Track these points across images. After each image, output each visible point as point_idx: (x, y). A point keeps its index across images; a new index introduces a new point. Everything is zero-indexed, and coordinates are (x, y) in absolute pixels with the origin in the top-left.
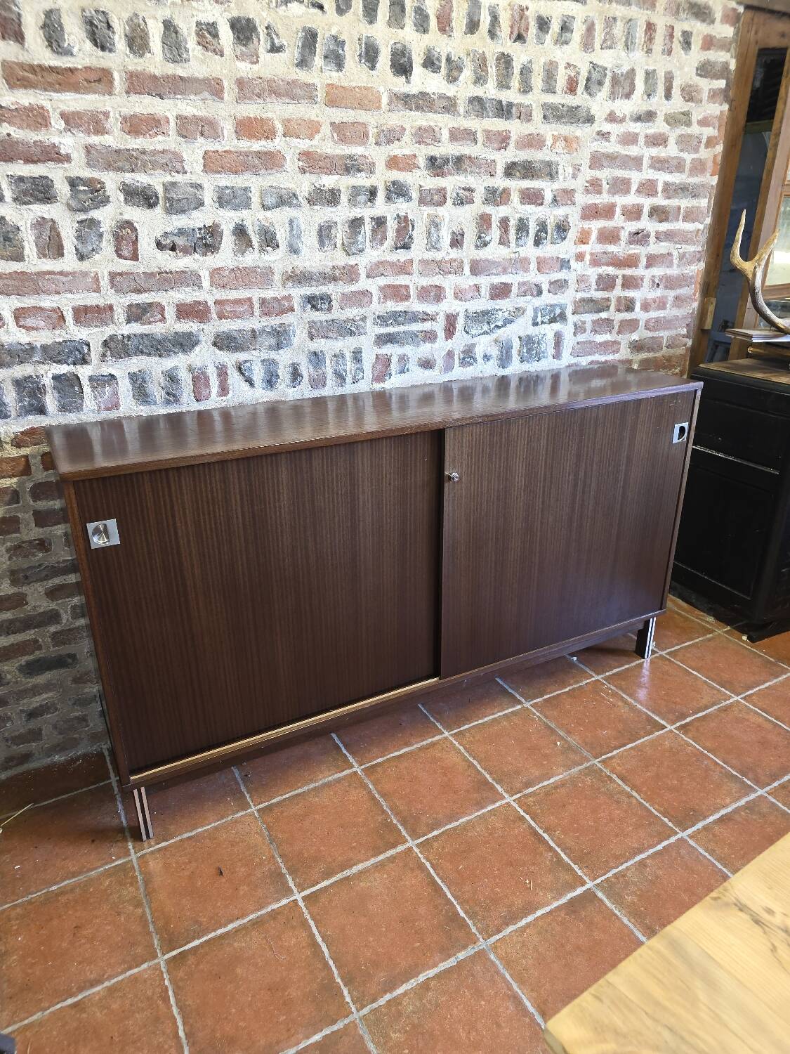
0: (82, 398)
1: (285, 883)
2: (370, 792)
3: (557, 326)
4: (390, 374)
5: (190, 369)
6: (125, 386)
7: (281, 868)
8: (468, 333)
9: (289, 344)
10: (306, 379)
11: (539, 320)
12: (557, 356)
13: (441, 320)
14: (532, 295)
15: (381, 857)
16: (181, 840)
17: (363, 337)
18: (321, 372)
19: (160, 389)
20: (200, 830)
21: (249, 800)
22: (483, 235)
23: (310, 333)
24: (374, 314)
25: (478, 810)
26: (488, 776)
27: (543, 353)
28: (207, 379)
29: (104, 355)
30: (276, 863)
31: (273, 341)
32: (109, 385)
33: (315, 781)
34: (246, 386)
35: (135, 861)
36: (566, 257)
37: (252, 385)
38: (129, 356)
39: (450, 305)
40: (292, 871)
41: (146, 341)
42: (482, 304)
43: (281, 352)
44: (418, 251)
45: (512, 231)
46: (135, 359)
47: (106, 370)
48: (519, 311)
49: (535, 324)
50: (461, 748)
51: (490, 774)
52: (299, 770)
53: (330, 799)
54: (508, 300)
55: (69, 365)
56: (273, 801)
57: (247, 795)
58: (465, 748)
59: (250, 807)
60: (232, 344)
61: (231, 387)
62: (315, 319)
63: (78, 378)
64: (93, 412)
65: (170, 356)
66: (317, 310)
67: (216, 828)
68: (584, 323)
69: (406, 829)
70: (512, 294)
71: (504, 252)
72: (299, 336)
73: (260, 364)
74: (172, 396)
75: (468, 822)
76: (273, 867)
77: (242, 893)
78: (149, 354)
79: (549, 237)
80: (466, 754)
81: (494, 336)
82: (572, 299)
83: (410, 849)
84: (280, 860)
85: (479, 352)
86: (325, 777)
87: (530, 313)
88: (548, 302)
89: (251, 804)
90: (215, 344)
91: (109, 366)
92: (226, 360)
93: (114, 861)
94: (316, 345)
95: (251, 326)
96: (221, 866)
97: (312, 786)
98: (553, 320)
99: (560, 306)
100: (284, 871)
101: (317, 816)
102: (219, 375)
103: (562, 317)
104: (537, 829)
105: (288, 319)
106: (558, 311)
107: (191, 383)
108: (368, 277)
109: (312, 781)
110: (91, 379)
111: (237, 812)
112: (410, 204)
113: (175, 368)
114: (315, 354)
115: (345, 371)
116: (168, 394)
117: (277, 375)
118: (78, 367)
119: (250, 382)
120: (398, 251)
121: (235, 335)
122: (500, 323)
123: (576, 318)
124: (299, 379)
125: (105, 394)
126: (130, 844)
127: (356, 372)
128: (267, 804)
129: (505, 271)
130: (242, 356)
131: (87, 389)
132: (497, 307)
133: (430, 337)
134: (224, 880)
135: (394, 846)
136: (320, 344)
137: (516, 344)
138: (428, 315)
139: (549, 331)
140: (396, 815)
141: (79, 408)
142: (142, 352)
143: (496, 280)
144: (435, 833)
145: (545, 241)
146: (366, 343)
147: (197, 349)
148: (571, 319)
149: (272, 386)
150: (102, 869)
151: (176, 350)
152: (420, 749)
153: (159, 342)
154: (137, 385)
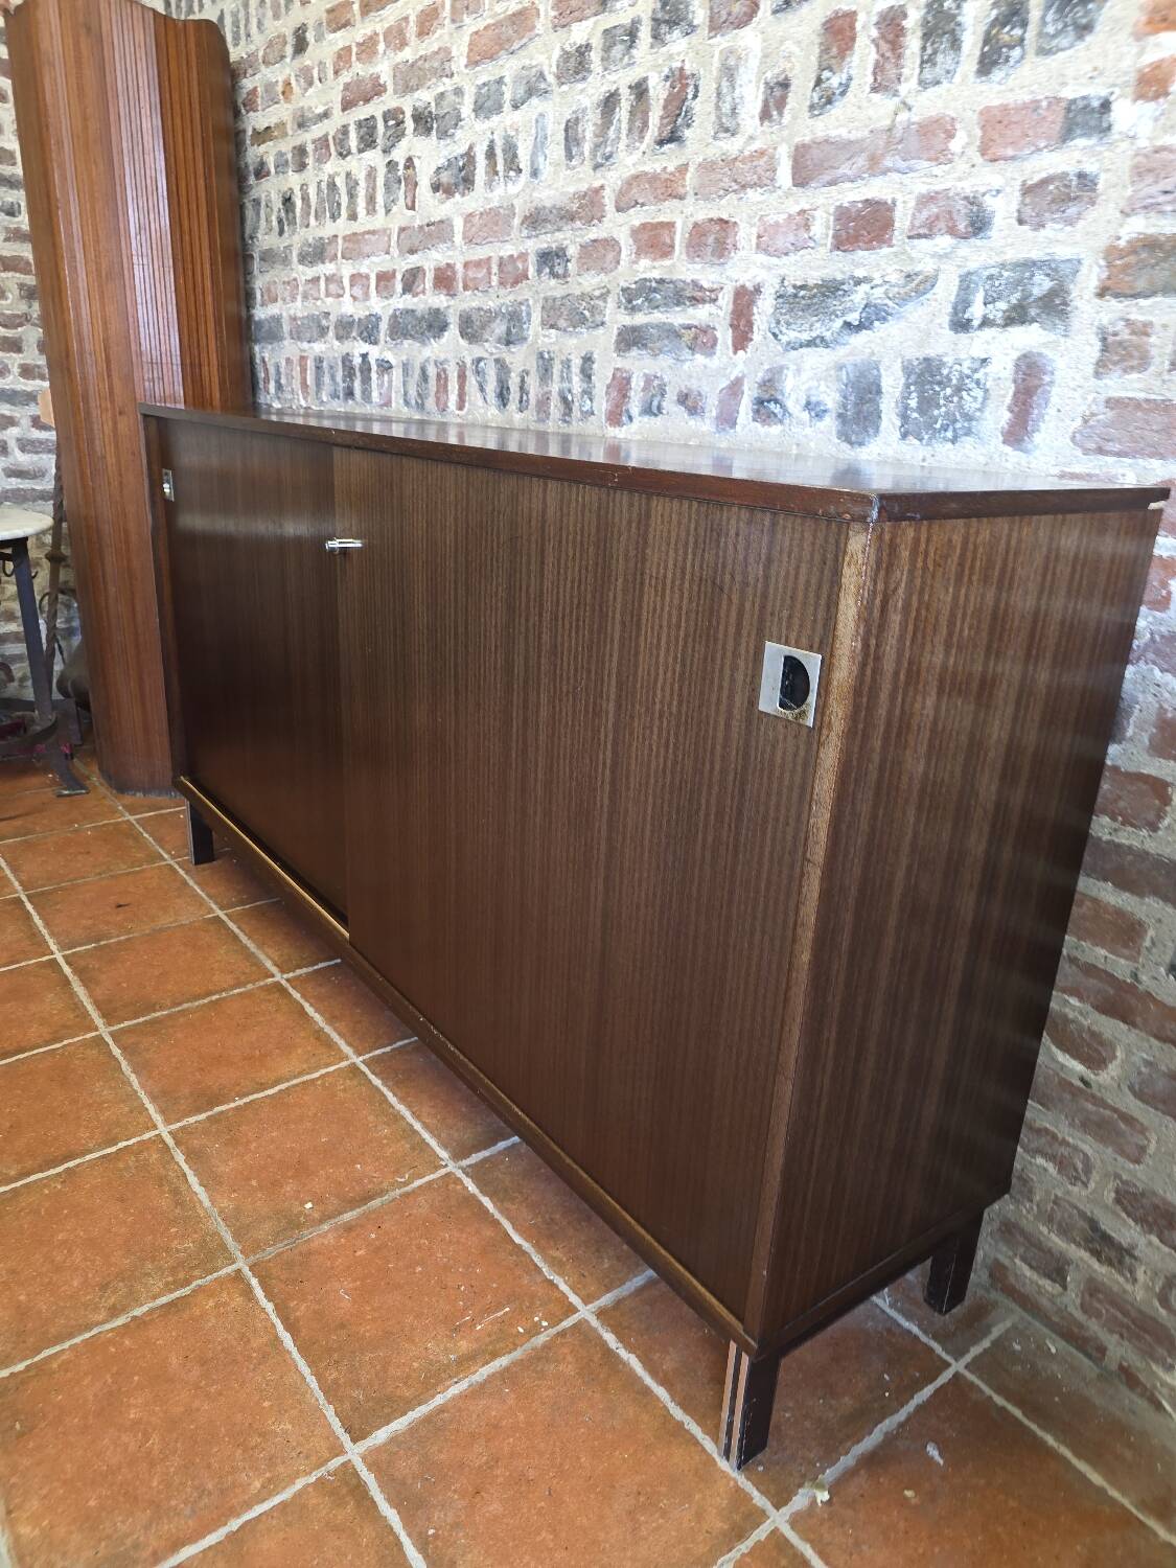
0: (371, 386)
3: (1028, 337)
4: (629, 413)
5: (437, 363)
6: (398, 378)
8: (776, 337)
10: (533, 400)
11: (976, 311)
12: (1018, 432)
13: (726, 300)
14: (952, 231)
17: (601, 330)
18: (546, 389)
19: (415, 386)
22: (826, 74)
23: (542, 318)
24: (619, 285)
27: (968, 418)
28: (446, 378)
29: (386, 335)
32: (388, 374)
34: (480, 398)
36: (1096, 92)
37: (485, 398)
39: (747, 266)
41: (411, 320)
42: (818, 264)
43: (512, 348)
44: (700, 140)
45: (913, 44)
46: (405, 344)
47: (387, 354)
48: (919, 285)
49: (961, 325)
54: (885, 250)
55: (369, 344)
60: (470, 331)
61: (467, 397)
62: (549, 295)
64: (378, 406)
65: (425, 341)
66: (553, 276)
68: (1144, 330)
70: (898, 236)
71: (881, 109)
72: (534, 324)
73: (492, 365)
74: (420, 398)
78: (413, 339)
79: (1031, 34)
82: (1103, 242)
85: (793, 391)
87: (945, 292)
88: (1011, 255)
90: (460, 330)
91: (389, 349)
92: (466, 355)
94: (546, 340)
95: (488, 303)
96: (130, 906)
98: (1017, 316)
99: (1049, 266)
102: (459, 377)
103: (1054, 306)
105: (523, 292)
106: (1041, 285)
107: (435, 382)
108: (619, 209)
110: (377, 363)
112: (694, 38)
113: (427, 360)
114: (541, 355)
115: (570, 391)
116: (418, 395)
117: (508, 388)
118: (372, 347)
119: (483, 390)
120: (667, 147)
121: (475, 315)
122: (853, 318)
123: (1112, 311)
124: (526, 398)
125: (384, 384)
127: (582, 397)
129: (875, 167)
130: (479, 351)
131: (374, 376)
132: (860, 273)
133: (702, 340)
136: (551, 339)
137: (892, 383)
138: (701, 288)
139: (1003, 348)
141: (369, 397)
142: (410, 335)
143: (852, 194)
145: (1016, 53)
146: (602, 341)
147: (446, 334)
148: (1090, 312)
149: (505, 405)
154: (404, 378)
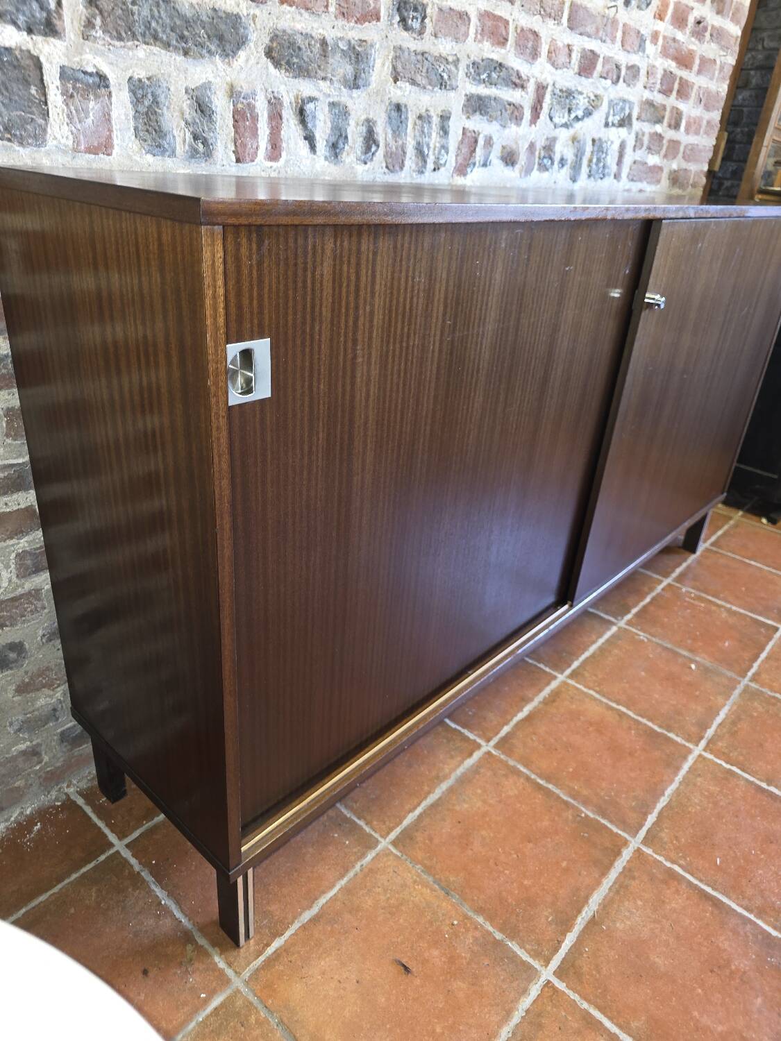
0: (46, 115)
1: (514, 958)
2: (528, 779)
3: (623, 133)
4: (474, 164)
5: (233, 93)
6: (121, 105)
7: (490, 934)
8: (551, 119)
9: (366, 85)
10: (380, 153)
11: (611, 119)
12: (618, 175)
13: (531, 90)
14: (612, 80)
15: (613, 874)
16: (304, 927)
17: (453, 94)
18: (400, 142)
19: (183, 124)
20: (323, 901)
21: (367, 829)
23: (394, 68)
24: (468, 56)
25: (676, 774)
26: (650, 724)
27: (608, 168)
28: (255, 119)
29: (89, 24)
30: (476, 927)
31: (347, 69)
32: (97, 97)
33: (446, 777)
34: (304, 145)
35: (244, 990)
36: (645, 33)
37: (313, 148)
38: (134, 37)
39: (542, 68)
40: (513, 934)
41: (163, 14)
42: (570, 78)
43: (355, 93)
46: (142, 51)
47: (93, 59)
48: (598, 101)
49: (607, 124)
50: (591, 692)
51: (651, 720)
52: (410, 766)
53: (484, 802)
54: (591, 80)
55: (18, 28)
56: (406, 822)
57: (361, 823)
58: (597, 692)
59: (377, 842)
60: (295, 60)
61: (284, 145)
62: (405, 45)
63: (39, 66)
64: (65, 152)
65: (202, 56)
66: (407, 28)
67: (347, 890)
68: (643, 134)
69: (611, 822)
70: (596, 74)
72: (380, 69)
73: (327, 109)
74: (201, 144)
75: (677, 792)
76: (478, 934)
77: (461, 995)
78: (167, 45)
80: (605, 700)
81: (571, 131)
82: (639, 98)
83: (638, 851)
84: (480, 920)
85: (557, 152)
86: (454, 770)
87: (605, 107)
88: (621, 95)
89: (376, 835)
90: (269, 53)
91: (97, 53)
92: (282, 89)
93: (206, 1002)
94: (399, 93)
95: (321, 31)
96: (398, 957)
97: (444, 786)
98: (621, 123)
99: (630, 104)
100: (499, 936)
101: (483, 833)
102: (271, 117)
103: (629, 121)
104: (758, 782)
105: (370, 32)
106: (627, 111)
107: (231, 122)
109: (439, 779)
110: (64, 74)
111: (363, 855)
113: (207, 86)
114: (398, 107)
115: (428, 146)
116: (196, 137)
117: (346, 137)
118: (39, 39)
119: (310, 139)
121: (300, 41)
122: (580, 113)
123: (639, 126)
124: (373, 149)
125: (86, 112)
126: (217, 959)
127: (439, 153)
128: (398, 830)
129: (597, 33)
130: (306, 88)
131: (55, 97)
132: (580, 89)
133: (515, 114)
134: (418, 982)
135: (618, 853)
136: (404, 92)
137: (589, 149)
138: (520, 77)
139: (616, 137)
140: (586, 802)
141: (39, 138)
142: (156, 38)
143: (588, 44)
144: (651, 819)
146: (454, 101)
147: (242, 54)
148: (635, 125)
149: (336, 156)
150: (192, 1025)
151: (213, 48)
152: (546, 702)
153: (188, 23)
154: (142, 109)
